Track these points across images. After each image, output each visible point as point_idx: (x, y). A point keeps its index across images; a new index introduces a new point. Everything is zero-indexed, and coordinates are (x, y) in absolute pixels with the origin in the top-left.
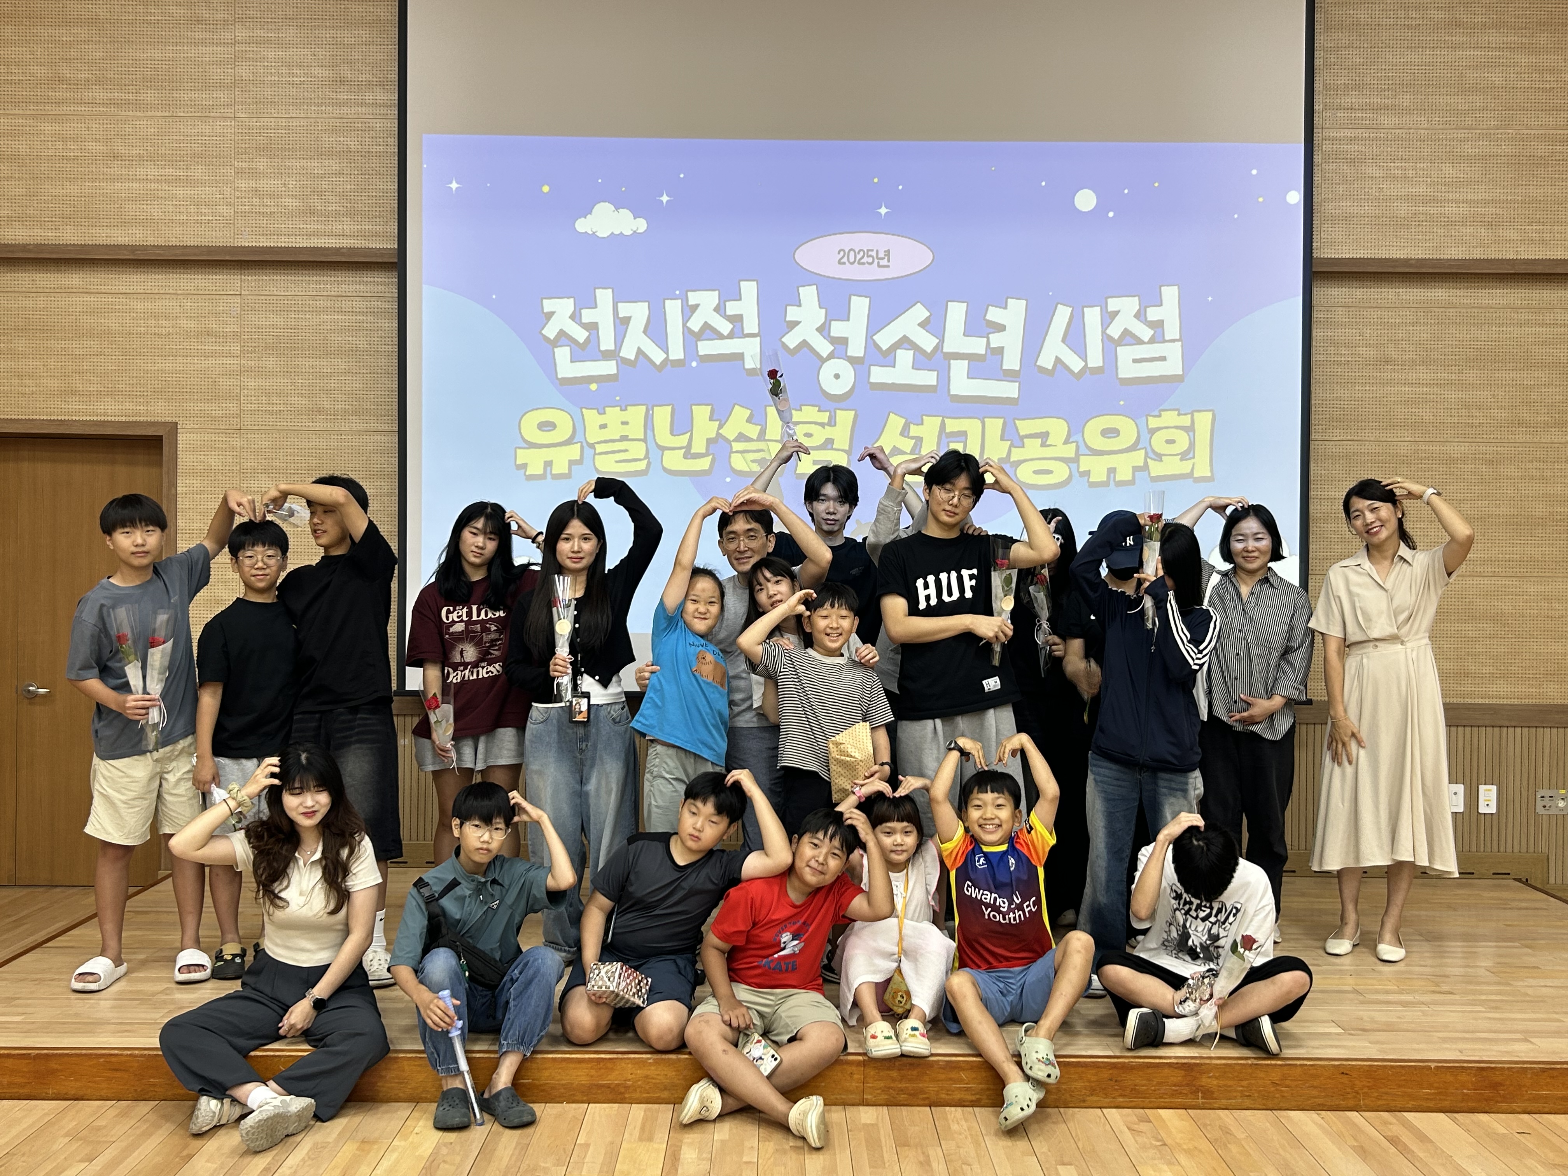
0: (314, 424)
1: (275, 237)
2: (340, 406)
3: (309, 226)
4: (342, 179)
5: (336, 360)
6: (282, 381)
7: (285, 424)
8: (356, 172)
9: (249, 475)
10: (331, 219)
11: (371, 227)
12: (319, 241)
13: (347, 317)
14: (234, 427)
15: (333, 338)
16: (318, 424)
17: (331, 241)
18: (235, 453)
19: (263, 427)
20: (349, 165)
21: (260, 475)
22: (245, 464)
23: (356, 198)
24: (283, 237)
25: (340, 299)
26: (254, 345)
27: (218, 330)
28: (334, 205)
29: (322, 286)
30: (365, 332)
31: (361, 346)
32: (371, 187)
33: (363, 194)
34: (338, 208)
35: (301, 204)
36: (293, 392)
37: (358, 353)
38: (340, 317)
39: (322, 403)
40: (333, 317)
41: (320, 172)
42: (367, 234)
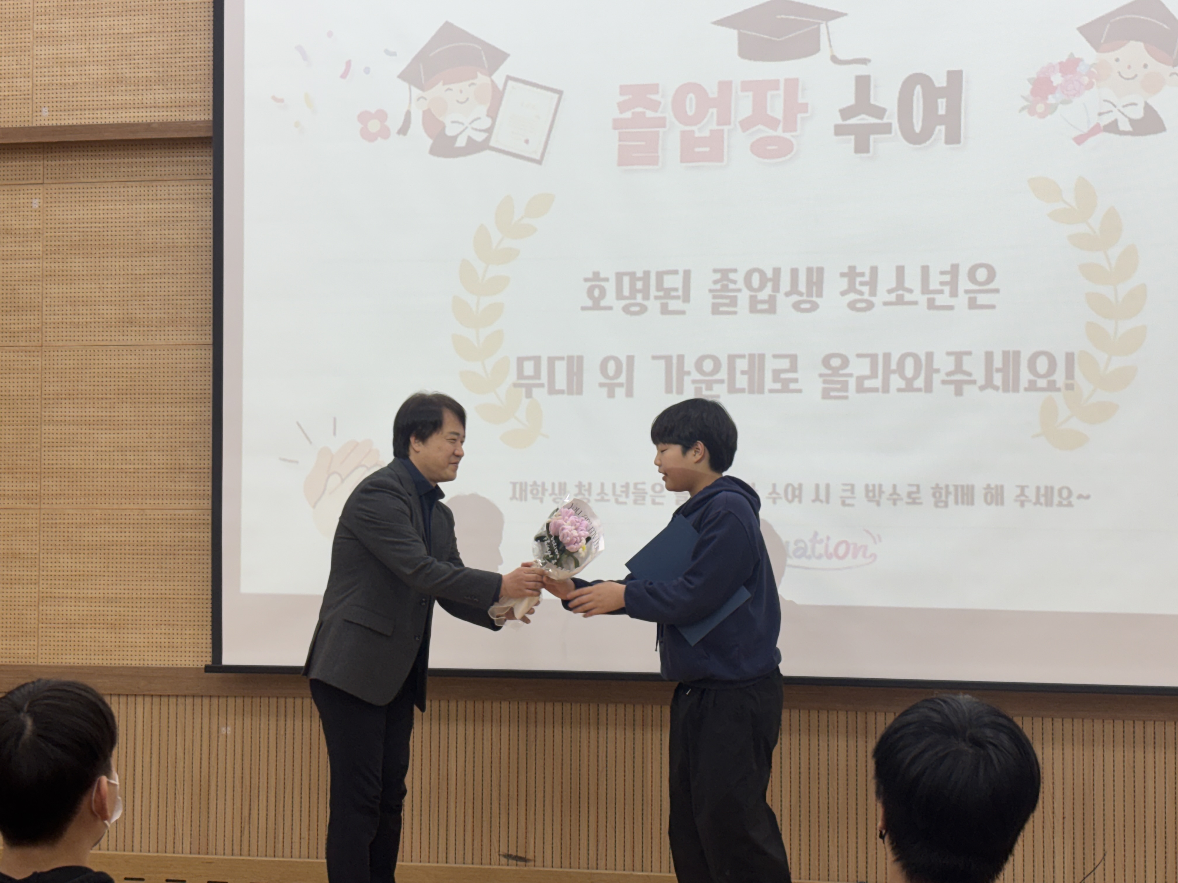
0: (125, 338)
1: (79, 112)
2: (154, 316)
3: (116, 98)
4: (153, 39)
5: (150, 259)
6: (89, 286)
7: (92, 338)
8: (169, 29)
9: (51, 402)
10: (141, 88)
11: (186, 95)
12: (128, 115)
13: (163, 206)
14: (36, 343)
15: (146, 233)
16: (129, 338)
17: (140, 114)
18: (36, 375)
19: (69, 343)
20: (161, 21)
21: (63, 401)
22: (47, 388)
23: (169, 60)
24: (87, 112)
25: (154, 184)
26: (57, 243)
27: (17, 227)
28: (144, 70)
29: (134, 169)
30: (183, 223)
31: (179, 240)
32: (186, 46)
33: (178, 55)
34: (149, 74)
35: (108, 71)
36: (101, 299)
37: (175, 249)
38: (155, 206)
39: (134, 311)
40: (146, 207)
41: (128, 31)
42: (182, 104)
